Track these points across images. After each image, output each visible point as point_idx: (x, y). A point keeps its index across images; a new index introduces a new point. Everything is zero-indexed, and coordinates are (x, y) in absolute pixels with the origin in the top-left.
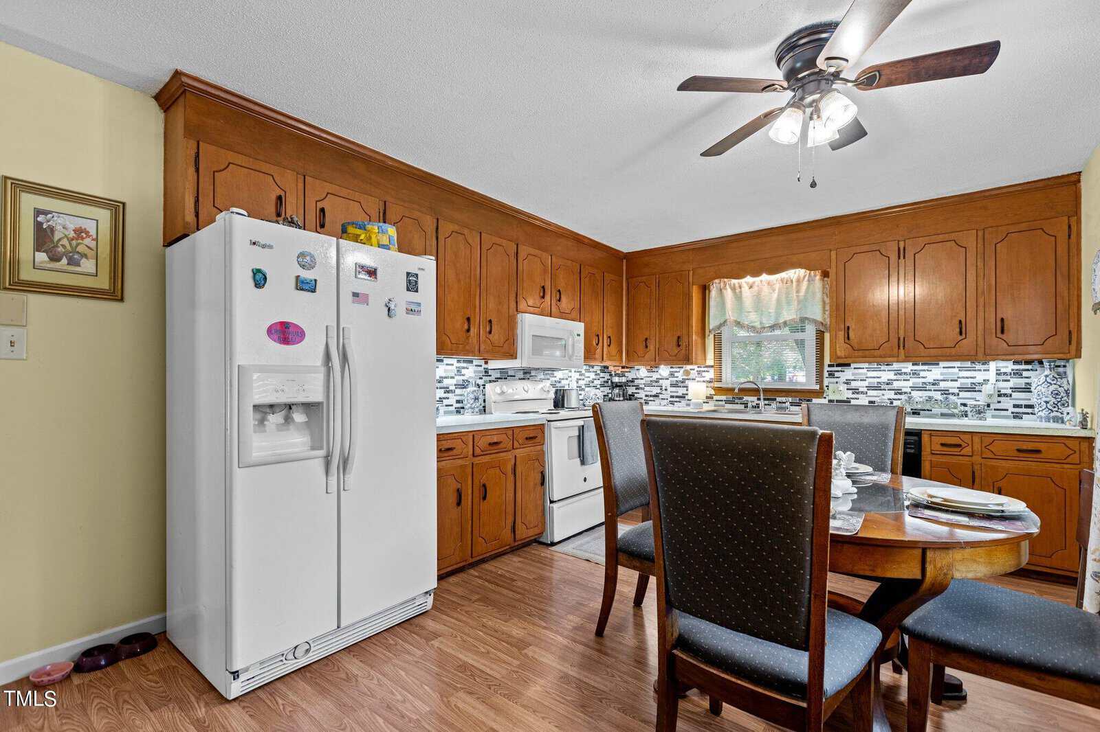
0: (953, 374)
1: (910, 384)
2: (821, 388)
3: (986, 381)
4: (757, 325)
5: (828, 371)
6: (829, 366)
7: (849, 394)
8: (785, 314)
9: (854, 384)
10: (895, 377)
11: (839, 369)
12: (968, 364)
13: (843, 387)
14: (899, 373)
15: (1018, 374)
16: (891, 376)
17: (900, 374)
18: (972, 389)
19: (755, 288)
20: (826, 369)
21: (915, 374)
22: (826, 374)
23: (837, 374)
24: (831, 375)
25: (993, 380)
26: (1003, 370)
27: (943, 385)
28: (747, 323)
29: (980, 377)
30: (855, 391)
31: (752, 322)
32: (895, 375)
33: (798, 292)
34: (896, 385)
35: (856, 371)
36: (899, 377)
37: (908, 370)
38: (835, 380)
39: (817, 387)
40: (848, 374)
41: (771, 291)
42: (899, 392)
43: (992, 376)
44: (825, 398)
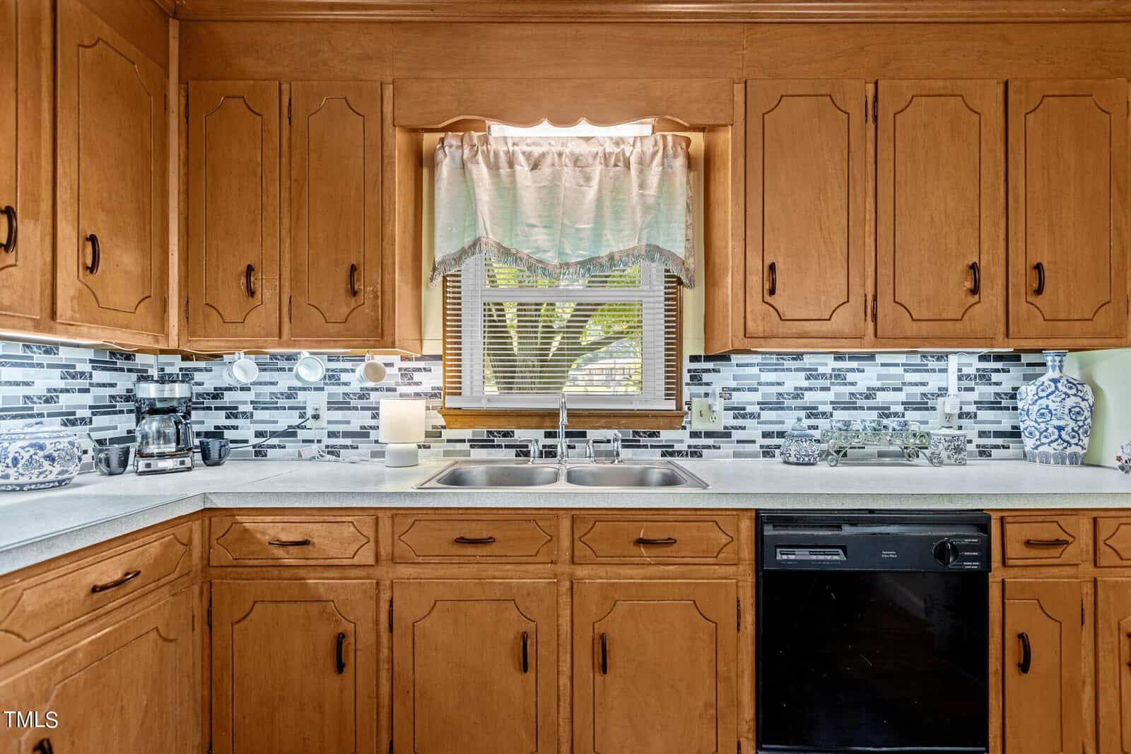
0: (894, 377)
1: (829, 396)
2: (679, 408)
3: (943, 392)
4: (551, 258)
5: (689, 371)
6: (694, 359)
7: (727, 419)
8: (609, 236)
9: (737, 398)
10: (806, 384)
11: (710, 365)
12: (917, 360)
13: (719, 404)
14: (812, 374)
15: (984, 377)
16: (799, 380)
17: (816, 377)
18: (921, 405)
19: (546, 169)
20: (687, 365)
21: (838, 376)
22: (686, 378)
23: (706, 377)
24: (696, 378)
25: (953, 389)
26: (966, 371)
27: (882, 397)
28: (526, 251)
29: (934, 382)
30: (739, 412)
31: (538, 250)
32: (808, 378)
33: (642, 186)
34: (809, 397)
35: (740, 371)
36: (814, 383)
37: (827, 370)
38: (703, 390)
39: (671, 405)
40: (724, 376)
41: (581, 182)
42: (812, 412)
43: (952, 382)
44: (684, 428)
